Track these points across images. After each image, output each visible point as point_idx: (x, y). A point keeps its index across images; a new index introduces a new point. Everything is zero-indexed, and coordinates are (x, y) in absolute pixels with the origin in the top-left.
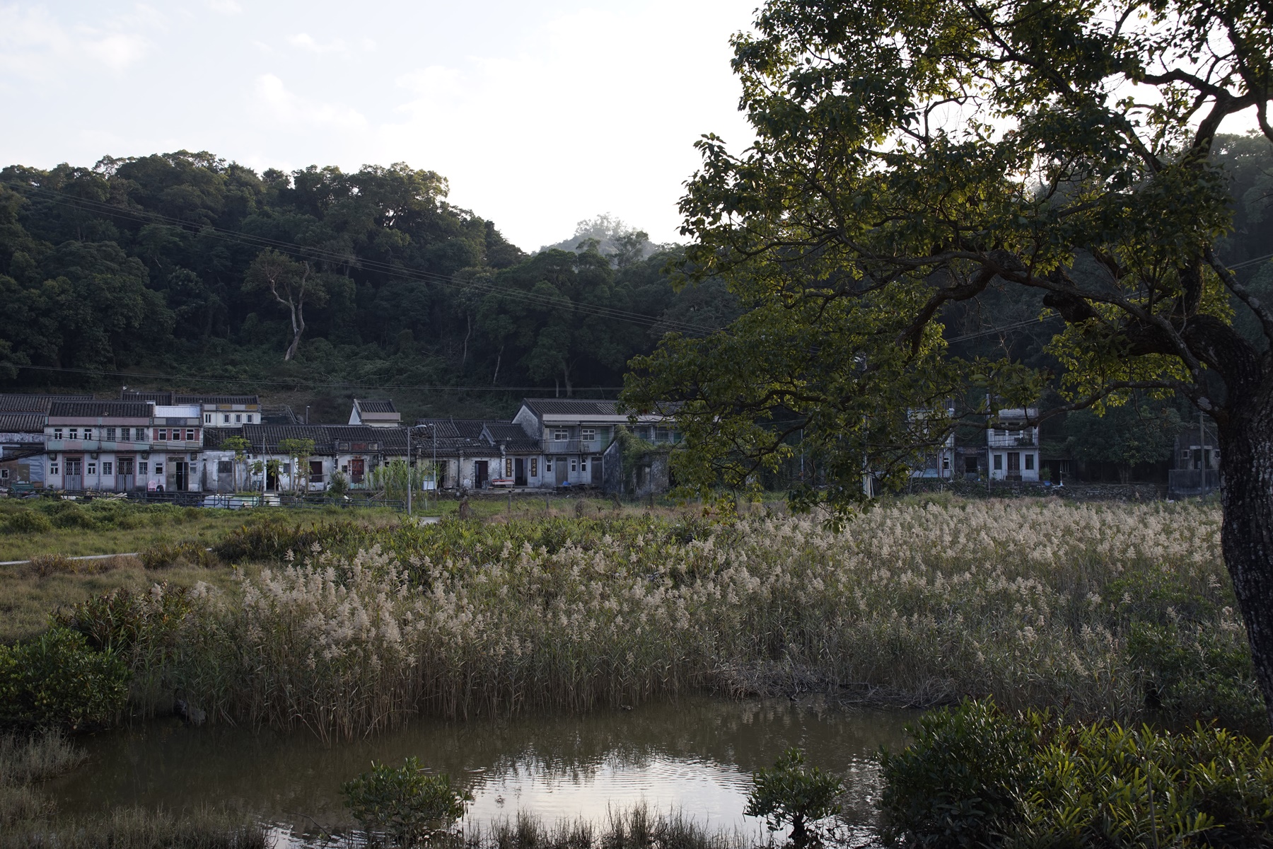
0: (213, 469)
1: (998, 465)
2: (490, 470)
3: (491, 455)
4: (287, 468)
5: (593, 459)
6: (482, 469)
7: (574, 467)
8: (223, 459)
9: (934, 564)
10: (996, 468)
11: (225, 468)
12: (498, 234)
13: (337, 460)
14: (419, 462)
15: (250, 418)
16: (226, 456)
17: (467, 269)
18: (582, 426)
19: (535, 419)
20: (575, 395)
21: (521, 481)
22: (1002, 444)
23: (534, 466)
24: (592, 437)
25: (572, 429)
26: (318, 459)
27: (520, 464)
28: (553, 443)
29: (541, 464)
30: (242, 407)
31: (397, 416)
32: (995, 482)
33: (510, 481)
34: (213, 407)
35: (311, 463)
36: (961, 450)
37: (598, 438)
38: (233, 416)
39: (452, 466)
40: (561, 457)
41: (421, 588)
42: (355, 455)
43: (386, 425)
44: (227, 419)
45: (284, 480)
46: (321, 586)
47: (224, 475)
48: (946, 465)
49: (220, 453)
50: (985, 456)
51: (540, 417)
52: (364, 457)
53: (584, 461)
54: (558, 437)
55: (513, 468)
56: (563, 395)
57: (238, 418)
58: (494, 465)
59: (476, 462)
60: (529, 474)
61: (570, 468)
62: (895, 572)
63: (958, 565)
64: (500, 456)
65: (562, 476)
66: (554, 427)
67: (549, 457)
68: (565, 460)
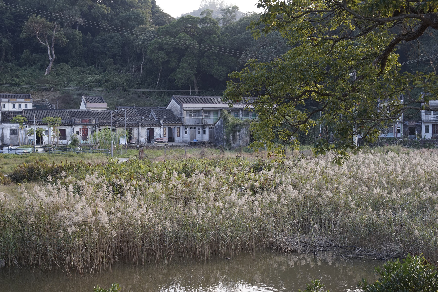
0: (7, 133)
1: (427, 131)
2: (155, 133)
3: (155, 126)
4: (47, 132)
5: (209, 128)
6: (151, 133)
7: (199, 132)
8: (13, 128)
9: (392, 184)
10: (426, 132)
11: (14, 132)
12: (158, 8)
13: (73, 128)
14: (117, 129)
15: (26, 106)
16: (14, 126)
17: (142, 26)
18: (203, 110)
19: (178, 106)
20: (200, 94)
21: (171, 139)
22: (429, 119)
23: (178, 131)
24: (209, 116)
25: (198, 111)
26: (63, 128)
27: (171, 130)
28: (188, 120)
29: (182, 129)
30: (22, 100)
31: (105, 105)
32: (425, 140)
33: (166, 139)
34: (6, 100)
35: (60, 130)
36: (407, 123)
37: (212, 116)
38: (17, 105)
39: (135, 131)
40: (193, 127)
41: (119, 195)
42: (83, 126)
43: (100, 110)
44: (14, 106)
45: (45, 139)
46: (66, 194)
47: (13, 136)
48: (398, 131)
49: (11, 125)
50: (420, 126)
51: (181, 105)
52: (88, 127)
53: (205, 129)
54: (191, 116)
55: (167, 132)
56: (194, 93)
57: (20, 106)
58: (158, 131)
59: (148, 129)
60: (176, 135)
61: (197, 133)
62: (370, 188)
63: (404, 185)
64: (160, 126)
65: (193, 137)
66: (189, 111)
67: (186, 126)
68: (195, 128)
